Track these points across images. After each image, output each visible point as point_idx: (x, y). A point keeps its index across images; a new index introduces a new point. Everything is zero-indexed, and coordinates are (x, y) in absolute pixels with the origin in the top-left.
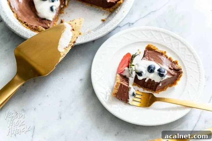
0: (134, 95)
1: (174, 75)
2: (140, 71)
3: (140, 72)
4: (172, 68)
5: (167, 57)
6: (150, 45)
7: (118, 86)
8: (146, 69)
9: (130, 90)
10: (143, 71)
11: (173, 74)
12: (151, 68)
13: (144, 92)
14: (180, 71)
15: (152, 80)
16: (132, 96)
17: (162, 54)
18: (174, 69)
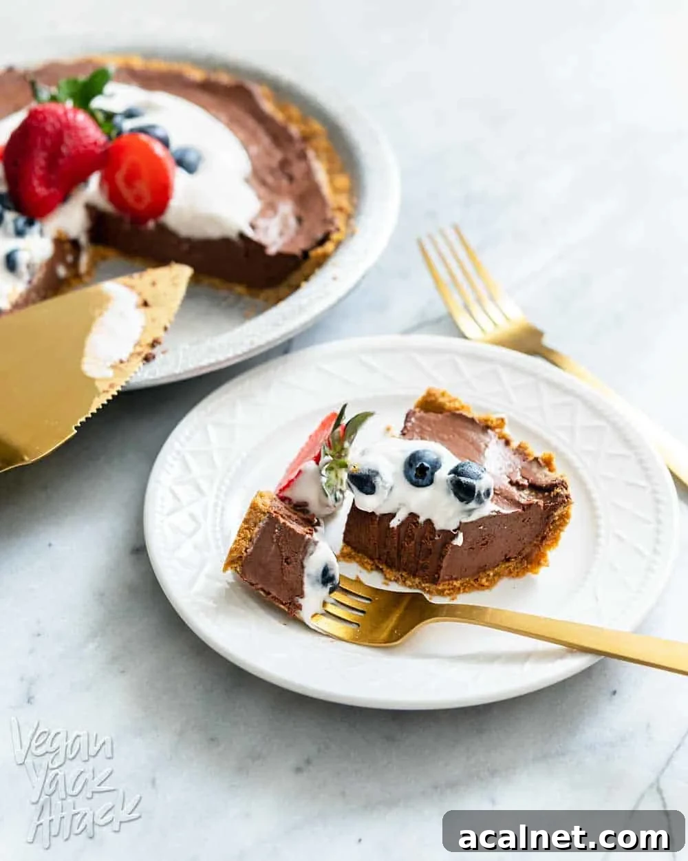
0: (326, 577)
1: (530, 505)
2: (366, 467)
3: (365, 472)
4: (526, 482)
5: (507, 443)
6: (433, 392)
7: (255, 525)
8: (399, 467)
9: (311, 554)
10: (382, 470)
11: (523, 501)
12: (420, 459)
13: (384, 588)
14: (558, 490)
15: (422, 520)
16: (319, 586)
17: (486, 427)
18: (534, 488)
